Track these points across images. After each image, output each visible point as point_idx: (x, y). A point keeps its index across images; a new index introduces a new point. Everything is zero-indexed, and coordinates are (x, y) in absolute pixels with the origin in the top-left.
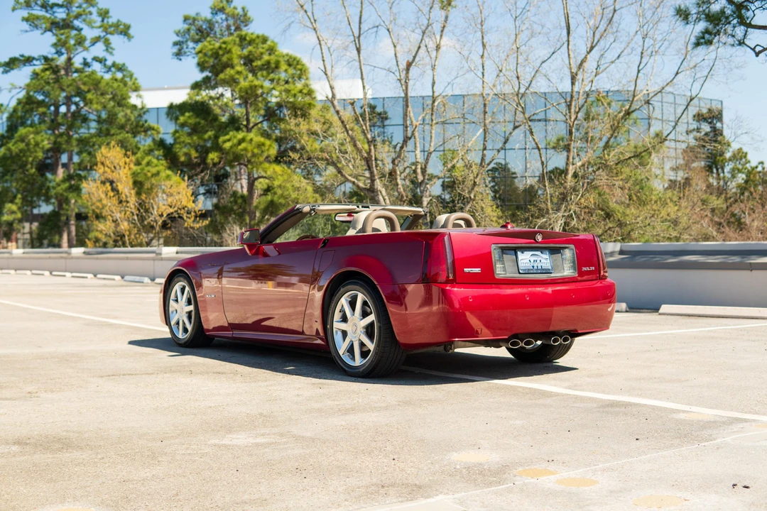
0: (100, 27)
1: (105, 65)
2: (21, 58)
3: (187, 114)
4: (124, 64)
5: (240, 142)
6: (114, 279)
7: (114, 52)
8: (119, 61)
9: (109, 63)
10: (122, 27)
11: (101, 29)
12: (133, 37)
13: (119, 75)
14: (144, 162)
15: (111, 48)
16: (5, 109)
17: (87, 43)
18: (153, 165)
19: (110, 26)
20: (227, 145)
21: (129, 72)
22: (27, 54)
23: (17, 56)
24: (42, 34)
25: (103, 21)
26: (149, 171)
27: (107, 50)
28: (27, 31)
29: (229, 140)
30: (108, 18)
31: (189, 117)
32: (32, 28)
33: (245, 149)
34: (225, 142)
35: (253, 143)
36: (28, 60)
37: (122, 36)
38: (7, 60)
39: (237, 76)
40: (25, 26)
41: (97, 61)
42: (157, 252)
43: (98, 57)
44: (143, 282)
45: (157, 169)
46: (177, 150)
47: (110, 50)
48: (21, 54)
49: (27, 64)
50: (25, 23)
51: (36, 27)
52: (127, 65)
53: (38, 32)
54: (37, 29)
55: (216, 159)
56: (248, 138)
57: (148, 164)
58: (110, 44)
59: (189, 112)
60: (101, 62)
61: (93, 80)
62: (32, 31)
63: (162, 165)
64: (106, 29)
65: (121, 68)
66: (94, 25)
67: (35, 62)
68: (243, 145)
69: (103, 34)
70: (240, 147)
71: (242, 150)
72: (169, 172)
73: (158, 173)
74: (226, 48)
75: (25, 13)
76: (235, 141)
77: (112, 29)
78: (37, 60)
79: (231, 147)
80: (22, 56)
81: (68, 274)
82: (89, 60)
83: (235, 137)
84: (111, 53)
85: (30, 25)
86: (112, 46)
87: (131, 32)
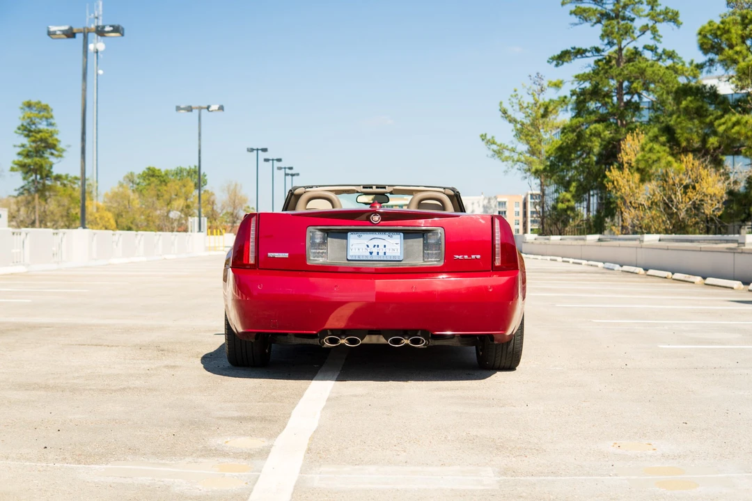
0: (647, 16)
1: (656, 52)
2: (572, 51)
3: (689, 98)
4: (674, 51)
5: (734, 125)
6: (597, 266)
7: (661, 39)
8: (669, 49)
9: (660, 51)
10: (670, 14)
11: (648, 18)
12: (682, 24)
13: (669, 63)
14: (647, 148)
15: (659, 36)
16: (569, 101)
17: (637, 33)
18: (655, 151)
19: (659, 15)
20: (721, 129)
21: (680, 58)
22: (577, 47)
23: (569, 48)
24: (593, 26)
25: (652, 9)
26: (650, 158)
27: (654, 38)
28: (576, 24)
29: (724, 123)
30: (657, 6)
31: (691, 101)
32: (581, 21)
33: (738, 133)
34: (720, 125)
35: (748, 125)
36: (580, 52)
37: (672, 24)
38: (559, 53)
39: (736, 57)
40: (575, 19)
41: (648, 50)
42: (641, 239)
43: (649, 46)
44: (613, 270)
45: (659, 155)
46: (679, 136)
47: (658, 38)
48: (573, 46)
49: (579, 56)
50: (573, 16)
51: (586, 20)
52: (676, 52)
53: (587, 25)
54: (586, 21)
55: (716, 143)
56: (744, 121)
57: (651, 150)
58: (657, 31)
59: (691, 96)
60: (652, 50)
61: (639, 69)
62: (581, 24)
63: (664, 151)
64: (654, 17)
65: (671, 55)
66: (641, 14)
67: (587, 54)
68: (737, 128)
69: (651, 23)
70: (733, 131)
71: (735, 134)
72: (670, 158)
73: (659, 159)
74: (724, 29)
75: (572, 7)
76: (730, 124)
77: (662, 17)
78: (589, 51)
79: (725, 131)
80: (574, 48)
81: (584, 262)
82: (640, 49)
83: (730, 120)
84: (658, 41)
85: (580, 18)
86: (660, 33)
87: (680, 19)
